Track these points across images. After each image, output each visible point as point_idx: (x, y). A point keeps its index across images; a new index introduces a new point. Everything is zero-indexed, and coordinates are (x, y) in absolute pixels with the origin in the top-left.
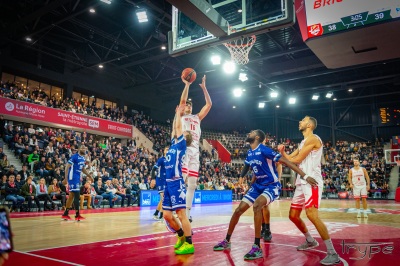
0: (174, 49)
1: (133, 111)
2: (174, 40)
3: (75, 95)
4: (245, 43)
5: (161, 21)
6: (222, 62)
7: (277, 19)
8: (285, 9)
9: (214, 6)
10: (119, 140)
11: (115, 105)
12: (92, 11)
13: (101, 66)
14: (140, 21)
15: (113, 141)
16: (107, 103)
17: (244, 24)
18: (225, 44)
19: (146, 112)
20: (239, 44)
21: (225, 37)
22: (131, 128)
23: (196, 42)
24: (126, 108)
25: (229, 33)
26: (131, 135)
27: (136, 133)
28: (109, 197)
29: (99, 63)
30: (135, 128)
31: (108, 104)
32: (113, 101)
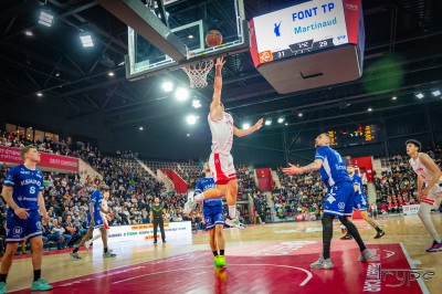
0: (132, 72)
1: (79, 143)
2: (132, 64)
3: (10, 127)
4: (203, 68)
5: (108, 45)
6: (175, 88)
7: (234, 44)
8: (241, 35)
9: (173, 30)
10: (62, 175)
11: (57, 137)
12: (29, 34)
13: (40, 95)
14: (85, 46)
15: (57, 176)
16: (47, 134)
17: (202, 49)
18: (184, 68)
19: (93, 143)
20: (197, 68)
21: (184, 61)
22: (77, 161)
23: (155, 65)
24: (70, 139)
25: (188, 57)
26: (77, 169)
27: (83, 166)
28: (55, 238)
29: (38, 90)
30: (81, 161)
31: (49, 136)
32: (54, 133)
